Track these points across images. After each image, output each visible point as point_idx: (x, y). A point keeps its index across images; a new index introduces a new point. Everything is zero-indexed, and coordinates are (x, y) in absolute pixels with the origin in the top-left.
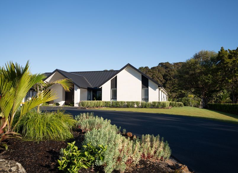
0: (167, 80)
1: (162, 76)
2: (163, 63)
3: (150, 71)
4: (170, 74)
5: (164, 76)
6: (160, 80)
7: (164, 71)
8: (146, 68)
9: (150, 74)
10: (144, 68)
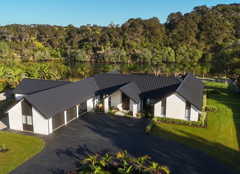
0: (201, 30)
1: (197, 25)
2: (199, 7)
3: (183, 19)
4: (206, 22)
5: (199, 25)
6: (194, 30)
7: (199, 18)
8: (179, 13)
9: (183, 23)
10: (176, 14)
